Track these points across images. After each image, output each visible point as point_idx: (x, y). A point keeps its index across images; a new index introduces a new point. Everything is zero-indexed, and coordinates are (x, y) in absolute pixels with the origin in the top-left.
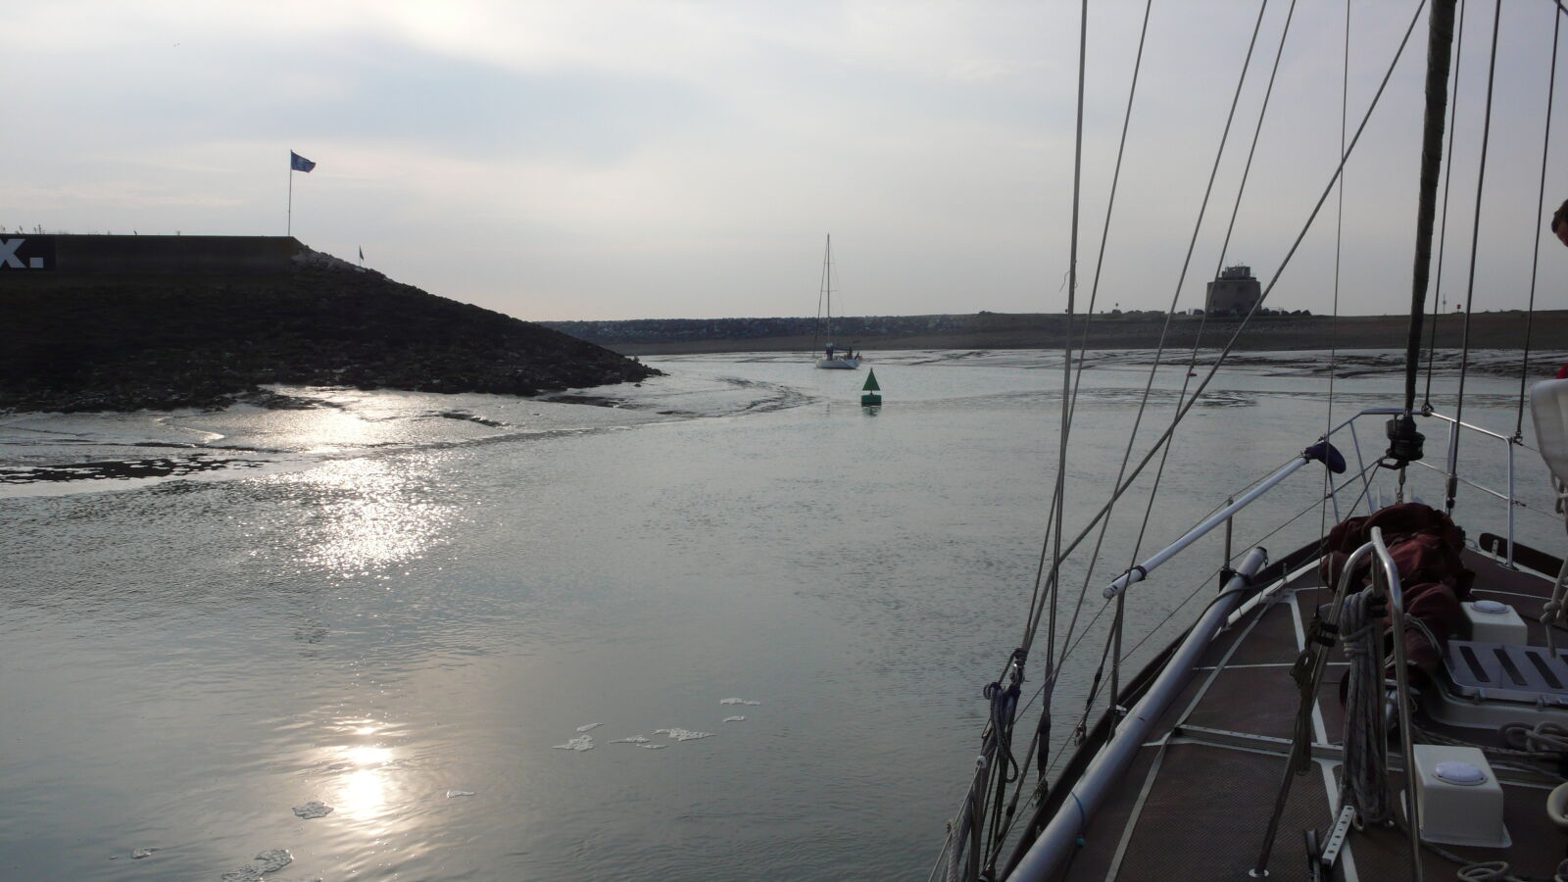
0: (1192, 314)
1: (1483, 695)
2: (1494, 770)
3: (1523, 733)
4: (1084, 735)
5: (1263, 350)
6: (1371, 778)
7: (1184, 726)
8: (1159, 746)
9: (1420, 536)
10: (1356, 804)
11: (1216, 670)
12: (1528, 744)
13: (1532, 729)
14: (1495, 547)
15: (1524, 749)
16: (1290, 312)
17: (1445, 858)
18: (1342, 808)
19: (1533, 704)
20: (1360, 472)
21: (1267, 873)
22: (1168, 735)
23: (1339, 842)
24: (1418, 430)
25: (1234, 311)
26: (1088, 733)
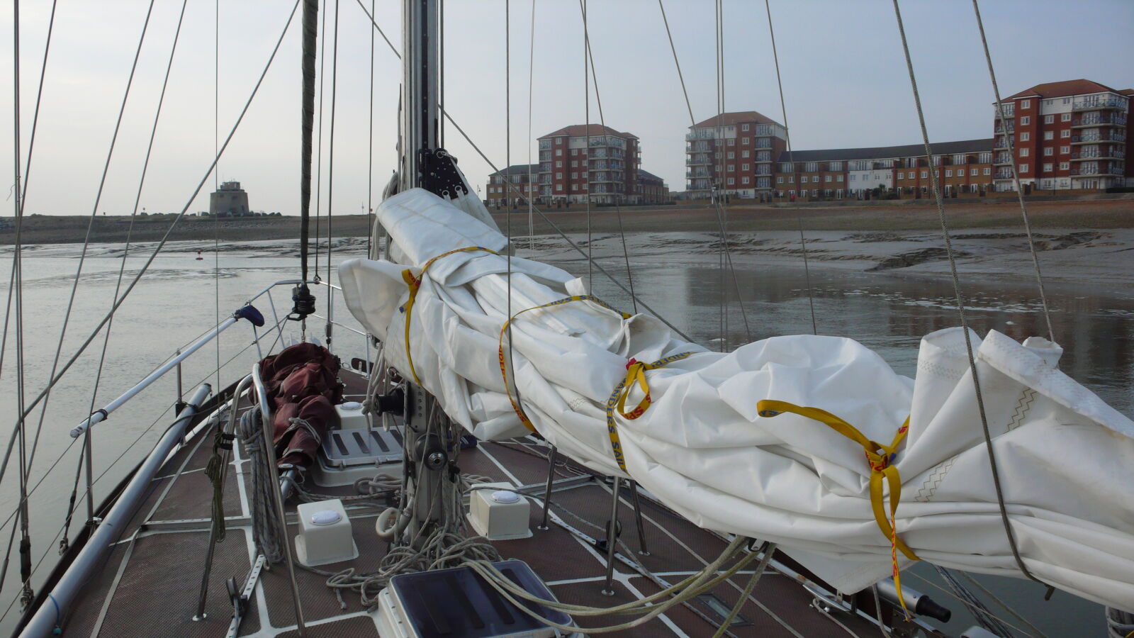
0: (200, 215)
1: (345, 464)
2: (347, 511)
3: (367, 483)
4: (67, 547)
5: (249, 240)
6: (271, 533)
7: (148, 523)
8: (130, 541)
9: (309, 365)
10: (264, 552)
11: (175, 476)
12: (370, 489)
13: (372, 480)
14: (360, 366)
15: (368, 493)
16: (268, 213)
17: (319, 574)
18: (257, 557)
19: (373, 464)
20: (275, 324)
21: (205, 615)
22: (137, 531)
23: (254, 581)
24: (311, 293)
25: (230, 213)
26: (70, 544)
